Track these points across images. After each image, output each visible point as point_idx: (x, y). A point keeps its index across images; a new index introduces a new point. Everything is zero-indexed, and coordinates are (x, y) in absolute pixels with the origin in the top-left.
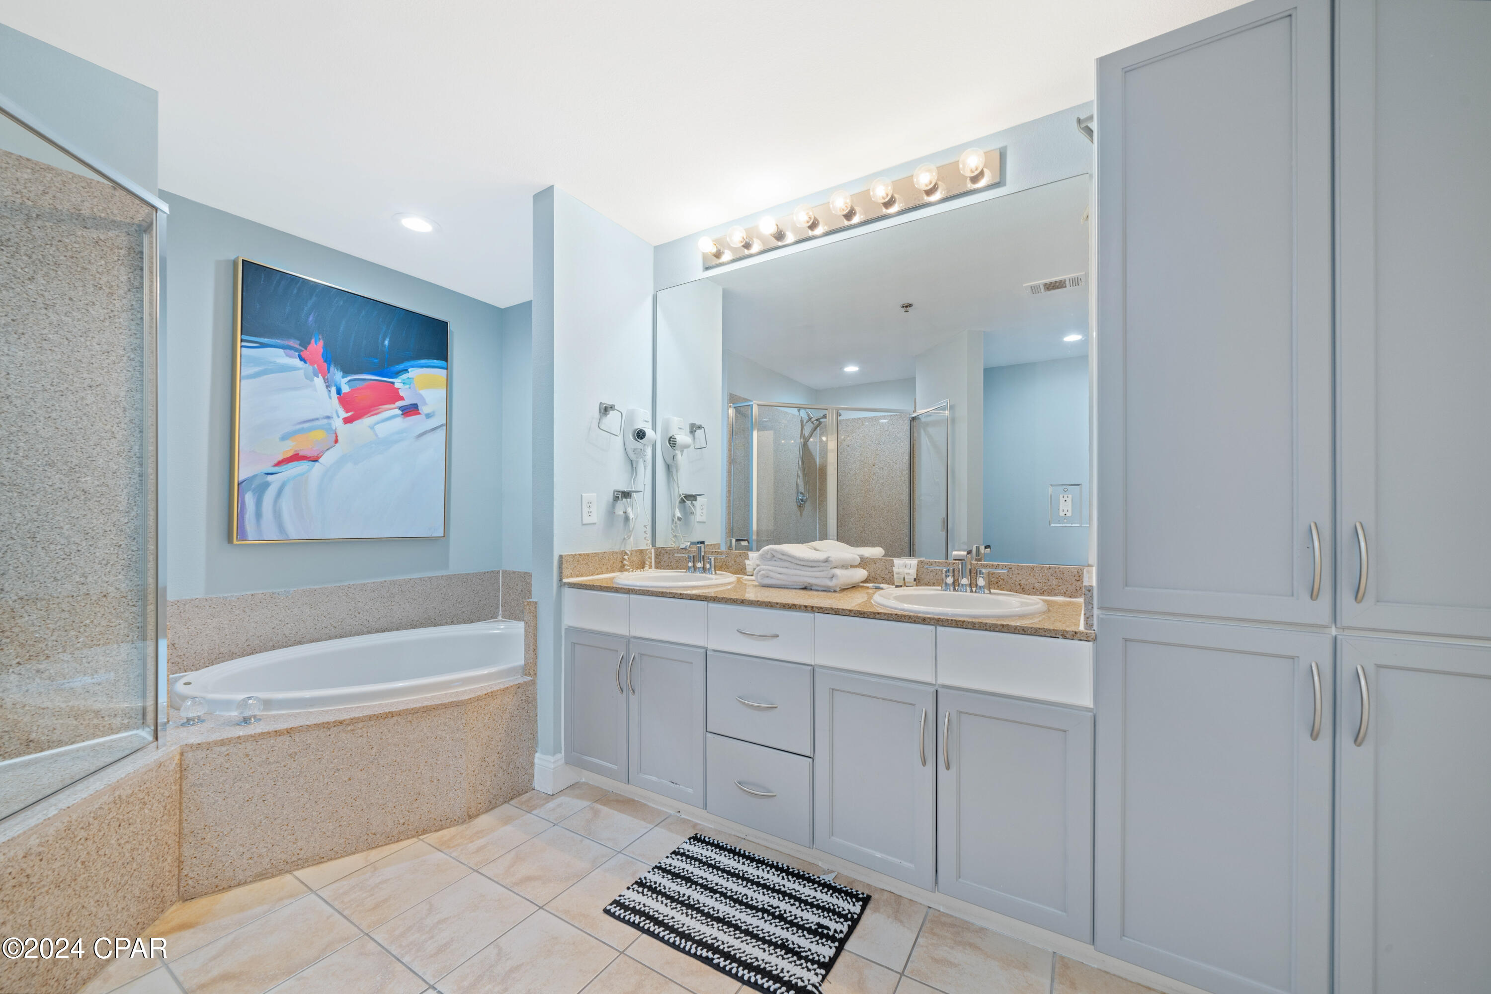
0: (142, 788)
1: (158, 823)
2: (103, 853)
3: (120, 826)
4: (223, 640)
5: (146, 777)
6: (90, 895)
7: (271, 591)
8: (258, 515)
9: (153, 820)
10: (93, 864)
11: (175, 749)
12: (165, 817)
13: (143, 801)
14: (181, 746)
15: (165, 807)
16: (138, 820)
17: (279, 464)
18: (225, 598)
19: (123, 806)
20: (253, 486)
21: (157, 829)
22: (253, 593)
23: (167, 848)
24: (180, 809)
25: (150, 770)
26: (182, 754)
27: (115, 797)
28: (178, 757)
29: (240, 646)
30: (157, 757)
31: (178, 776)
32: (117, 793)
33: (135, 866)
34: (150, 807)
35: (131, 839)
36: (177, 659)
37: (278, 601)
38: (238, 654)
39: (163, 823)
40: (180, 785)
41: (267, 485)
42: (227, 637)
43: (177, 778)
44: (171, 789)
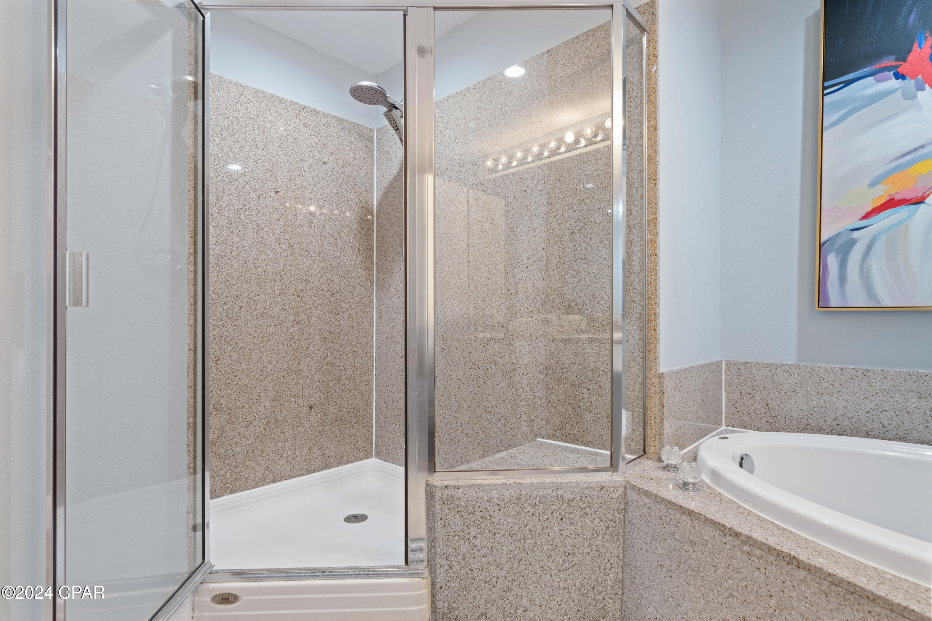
0: (583, 499)
1: (600, 538)
2: (547, 533)
3: (562, 519)
4: (811, 412)
5: (587, 492)
6: (536, 558)
7: (864, 368)
8: (842, 278)
9: (594, 532)
10: (539, 536)
11: (619, 481)
12: (607, 536)
13: (584, 510)
14: (625, 481)
15: (608, 528)
16: (579, 525)
17: (867, 216)
18: (813, 368)
19: (565, 505)
20: (836, 246)
21: (598, 542)
22: (843, 366)
23: (608, 565)
24: (624, 537)
25: (591, 488)
26: (626, 488)
27: (557, 495)
28: (622, 490)
29: (828, 422)
30: (600, 480)
31: (622, 507)
32: (560, 493)
33: (575, 560)
34: (591, 519)
35: (573, 536)
36: (770, 419)
37: (873, 380)
38: (827, 430)
39: (604, 540)
40: (624, 516)
41: (853, 242)
42: (816, 409)
43: (622, 508)
44: (614, 514)
